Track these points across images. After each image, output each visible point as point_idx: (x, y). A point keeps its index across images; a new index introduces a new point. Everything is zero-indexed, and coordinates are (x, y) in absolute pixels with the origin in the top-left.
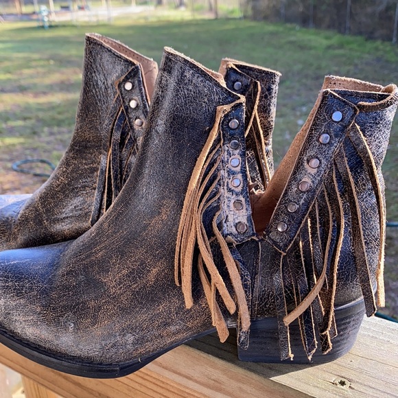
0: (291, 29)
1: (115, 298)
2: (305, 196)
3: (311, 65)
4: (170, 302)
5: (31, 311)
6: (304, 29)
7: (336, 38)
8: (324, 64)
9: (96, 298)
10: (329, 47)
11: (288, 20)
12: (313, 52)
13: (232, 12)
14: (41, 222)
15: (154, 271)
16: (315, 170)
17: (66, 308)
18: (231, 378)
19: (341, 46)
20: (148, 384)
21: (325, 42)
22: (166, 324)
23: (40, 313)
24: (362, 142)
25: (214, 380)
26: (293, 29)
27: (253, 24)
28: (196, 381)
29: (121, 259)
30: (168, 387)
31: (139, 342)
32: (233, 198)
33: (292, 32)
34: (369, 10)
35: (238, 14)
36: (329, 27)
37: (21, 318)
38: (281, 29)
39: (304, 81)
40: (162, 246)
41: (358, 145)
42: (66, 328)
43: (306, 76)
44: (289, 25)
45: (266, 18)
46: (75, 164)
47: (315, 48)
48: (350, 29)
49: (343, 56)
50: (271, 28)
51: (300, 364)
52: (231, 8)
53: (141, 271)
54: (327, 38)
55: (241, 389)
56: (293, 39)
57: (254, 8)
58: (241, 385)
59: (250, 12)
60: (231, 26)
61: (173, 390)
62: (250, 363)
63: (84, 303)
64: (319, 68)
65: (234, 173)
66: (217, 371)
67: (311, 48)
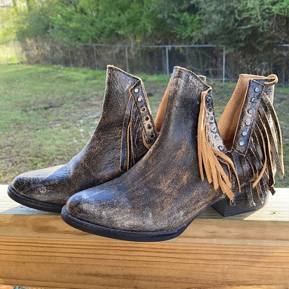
0: (58, 69)
1: (170, 195)
2: (249, 127)
3: (78, 92)
4: (198, 190)
5: (125, 212)
6: (67, 68)
7: (90, 73)
8: (87, 91)
9: (159, 197)
10: (87, 79)
11: (54, 62)
12: (77, 83)
13: (10, 60)
14: (89, 174)
15: (185, 177)
16: (252, 115)
17: (144, 206)
18: (222, 227)
19: (95, 78)
20: (162, 255)
21: (84, 76)
22: (198, 202)
23: (131, 212)
24: (268, 100)
25: (211, 233)
26: (60, 68)
27: (29, 67)
28: (200, 237)
29: (164, 175)
30: (176, 251)
31: (186, 214)
32: (214, 135)
33: (59, 71)
34: (109, 53)
35: (16, 61)
36: (84, 66)
37: (120, 218)
38: (51, 69)
39: (76, 102)
40: (185, 165)
41: (266, 101)
42: (148, 216)
43: (77, 99)
44: (55, 66)
45: (37, 62)
46: (104, 138)
47: (78, 80)
48: (98, 66)
49: (99, 84)
50: (43, 69)
51: (251, 211)
52: (9, 57)
53: (177, 179)
54: (84, 73)
55: (228, 232)
56: (60, 75)
57: (27, 56)
58: (228, 229)
59: (25, 59)
60: (12, 69)
61: (179, 252)
62: (229, 217)
63: (153, 201)
64: (84, 93)
65: (212, 123)
66: (214, 226)
67: (75, 81)
